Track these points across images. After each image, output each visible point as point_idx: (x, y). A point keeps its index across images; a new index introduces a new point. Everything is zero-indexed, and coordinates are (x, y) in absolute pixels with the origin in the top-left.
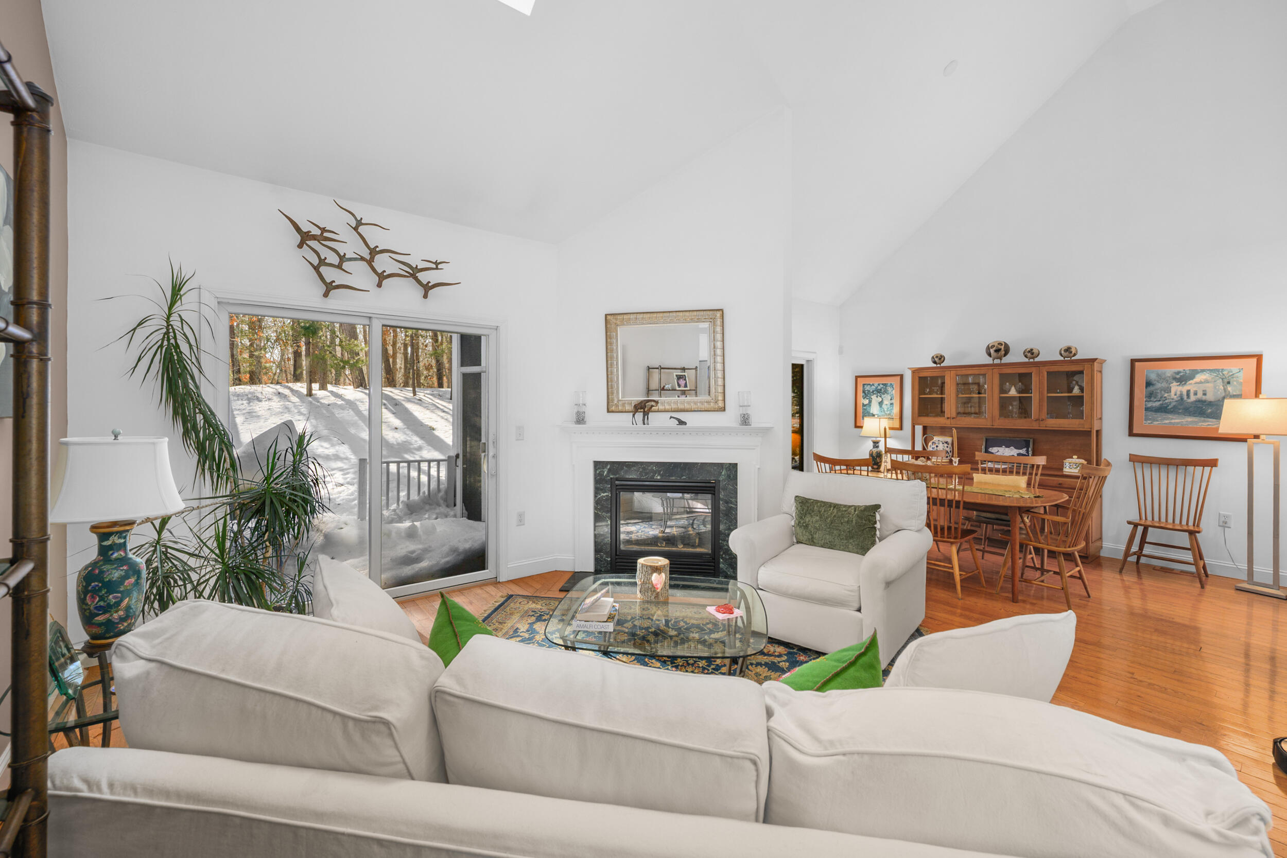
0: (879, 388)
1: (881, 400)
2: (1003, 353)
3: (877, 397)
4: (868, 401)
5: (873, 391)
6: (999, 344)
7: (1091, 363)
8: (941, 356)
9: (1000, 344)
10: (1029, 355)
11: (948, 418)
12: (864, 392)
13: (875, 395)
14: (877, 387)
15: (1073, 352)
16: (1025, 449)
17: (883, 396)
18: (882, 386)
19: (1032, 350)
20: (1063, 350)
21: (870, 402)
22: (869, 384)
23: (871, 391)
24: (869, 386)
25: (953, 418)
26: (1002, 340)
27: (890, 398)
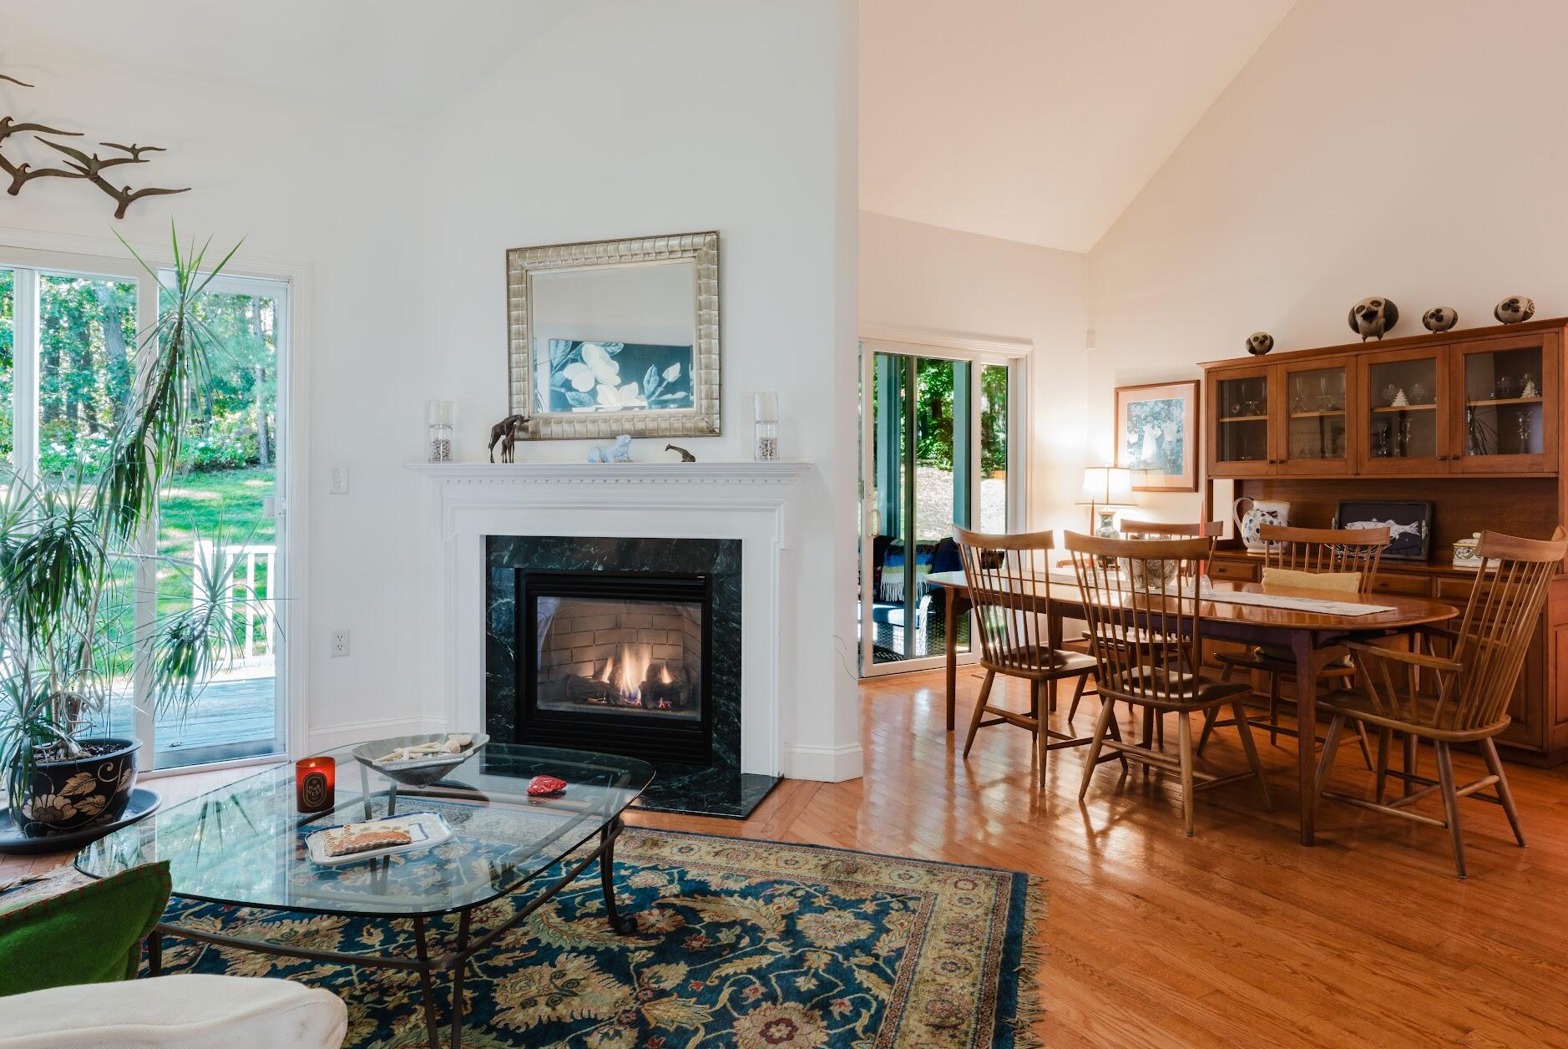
0: (1157, 409)
1: (1159, 433)
2: (1382, 320)
3: (1153, 427)
4: (1136, 436)
5: (1146, 417)
6: (1373, 303)
7: (1556, 330)
8: (1265, 337)
9: (1376, 303)
10: (1433, 321)
11: (1272, 462)
12: (1130, 418)
13: (1149, 425)
14: (1152, 409)
15: (1522, 309)
16: (1415, 525)
17: (1163, 425)
18: (1162, 405)
19: (1439, 311)
20: (1500, 307)
21: (1141, 438)
22: (1139, 404)
23: (1143, 416)
24: (1139, 407)
25: (1282, 462)
26: (1382, 294)
27: (1175, 428)
